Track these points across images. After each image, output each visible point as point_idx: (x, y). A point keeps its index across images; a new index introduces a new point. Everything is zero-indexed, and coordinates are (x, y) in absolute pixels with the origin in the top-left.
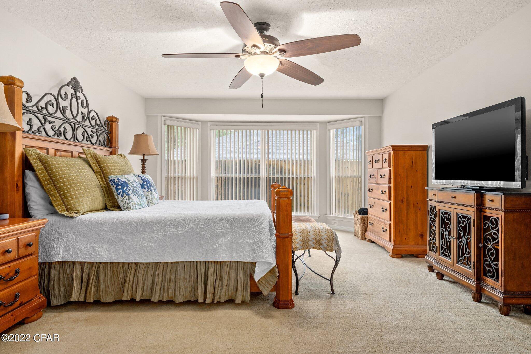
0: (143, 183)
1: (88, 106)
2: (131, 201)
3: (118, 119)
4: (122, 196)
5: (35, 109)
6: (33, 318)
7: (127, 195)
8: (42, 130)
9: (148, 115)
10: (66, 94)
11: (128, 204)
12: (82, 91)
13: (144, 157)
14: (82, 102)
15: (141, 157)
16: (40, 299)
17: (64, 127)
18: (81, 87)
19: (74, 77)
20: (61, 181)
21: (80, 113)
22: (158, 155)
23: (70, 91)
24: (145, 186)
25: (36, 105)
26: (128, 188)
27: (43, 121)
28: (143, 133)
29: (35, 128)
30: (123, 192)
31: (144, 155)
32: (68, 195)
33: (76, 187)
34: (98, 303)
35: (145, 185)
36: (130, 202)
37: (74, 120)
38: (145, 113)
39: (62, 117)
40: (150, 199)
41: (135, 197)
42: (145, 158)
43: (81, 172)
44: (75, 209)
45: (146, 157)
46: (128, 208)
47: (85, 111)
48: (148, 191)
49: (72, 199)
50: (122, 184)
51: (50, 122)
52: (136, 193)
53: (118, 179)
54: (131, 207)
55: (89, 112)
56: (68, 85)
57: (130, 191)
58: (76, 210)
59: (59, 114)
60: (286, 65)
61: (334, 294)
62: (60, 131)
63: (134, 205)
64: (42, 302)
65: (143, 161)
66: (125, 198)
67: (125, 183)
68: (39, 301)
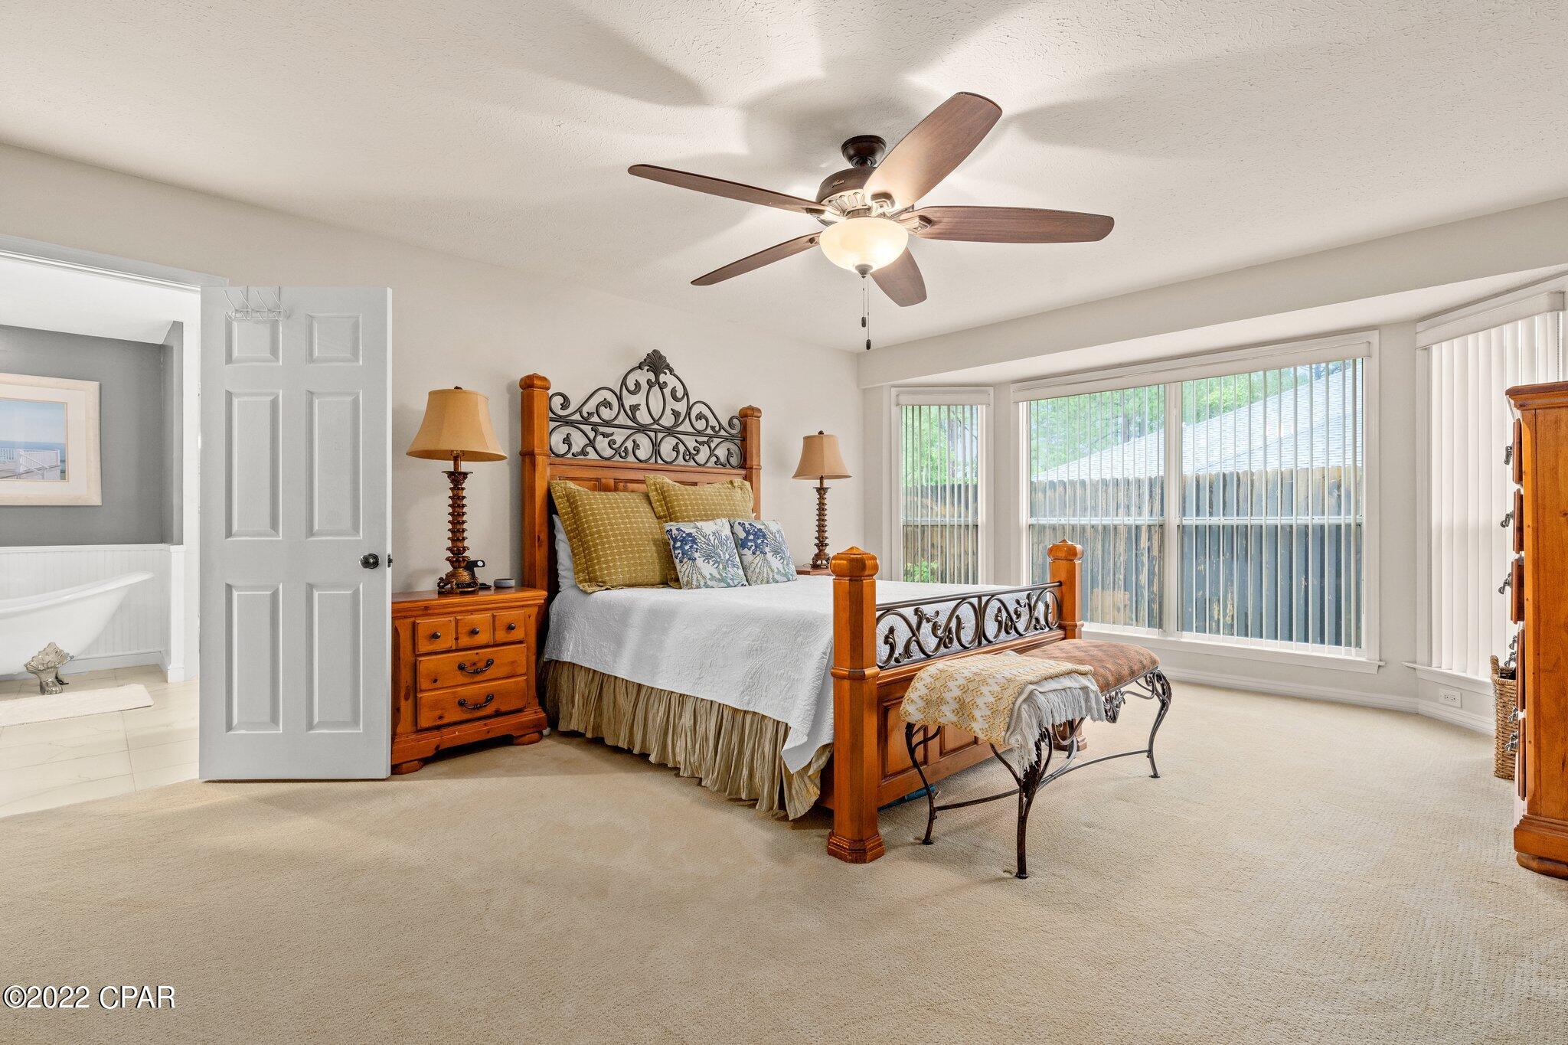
0: (746, 538)
1: (686, 394)
2: (694, 572)
3: (759, 411)
4: (681, 562)
5: (577, 417)
6: (526, 738)
7: (689, 559)
8: (589, 449)
9: (866, 389)
10: (637, 385)
11: (688, 576)
12: (671, 371)
13: (821, 483)
14: (673, 392)
15: (817, 483)
16: (533, 714)
17: (634, 441)
18: (668, 365)
19: (654, 351)
20: (588, 532)
21: (668, 412)
22: (850, 477)
23: (644, 376)
24: (750, 544)
25: (579, 410)
26: (695, 546)
27: (592, 435)
28: (821, 433)
29: (575, 449)
30: (683, 554)
31: (822, 478)
32: (594, 555)
33: (609, 542)
34: (597, 742)
35: (751, 541)
36: (692, 573)
37: (656, 426)
38: (858, 387)
39: (630, 423)
40: (757, 570)
41: (705, 564)
42: (825, 486)
43: (628, 517)
44: (600, 580)
45: (827, 483)
46: (689, 585)
47: (681, 408)
48: (754, 553)
49: (599, 563)
50: (684, 538)
51: (605, 435)
52: (712, 557)
53: (678, 530)
54: (694, 583)
55: (689, 409)
56: (640, 367)
57: (697, 552)
58: (601, 582)
59: (623, 419)
60: (945, 220)
61: (1026, 878)
62: (626, 448)
63: (700, 578)
64: (539, 719)
65: (821, 491)
66: (685, 566)
67: (691, 537)
68: (533, 717)
